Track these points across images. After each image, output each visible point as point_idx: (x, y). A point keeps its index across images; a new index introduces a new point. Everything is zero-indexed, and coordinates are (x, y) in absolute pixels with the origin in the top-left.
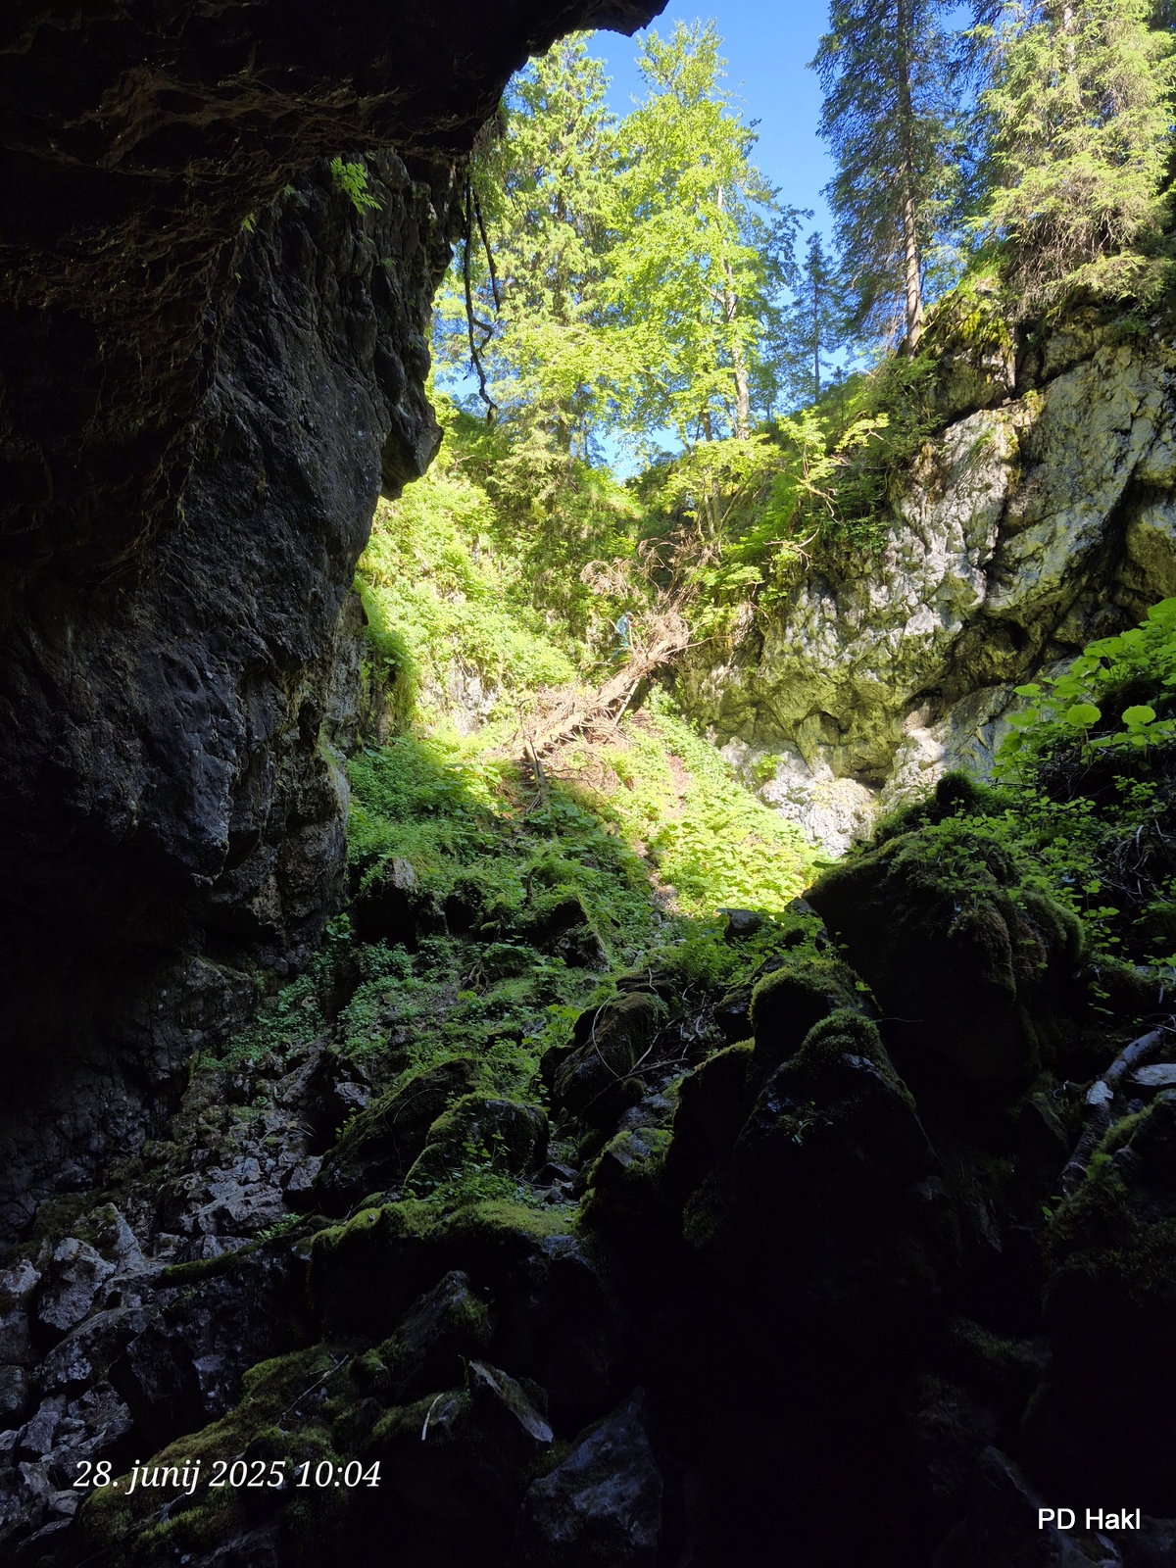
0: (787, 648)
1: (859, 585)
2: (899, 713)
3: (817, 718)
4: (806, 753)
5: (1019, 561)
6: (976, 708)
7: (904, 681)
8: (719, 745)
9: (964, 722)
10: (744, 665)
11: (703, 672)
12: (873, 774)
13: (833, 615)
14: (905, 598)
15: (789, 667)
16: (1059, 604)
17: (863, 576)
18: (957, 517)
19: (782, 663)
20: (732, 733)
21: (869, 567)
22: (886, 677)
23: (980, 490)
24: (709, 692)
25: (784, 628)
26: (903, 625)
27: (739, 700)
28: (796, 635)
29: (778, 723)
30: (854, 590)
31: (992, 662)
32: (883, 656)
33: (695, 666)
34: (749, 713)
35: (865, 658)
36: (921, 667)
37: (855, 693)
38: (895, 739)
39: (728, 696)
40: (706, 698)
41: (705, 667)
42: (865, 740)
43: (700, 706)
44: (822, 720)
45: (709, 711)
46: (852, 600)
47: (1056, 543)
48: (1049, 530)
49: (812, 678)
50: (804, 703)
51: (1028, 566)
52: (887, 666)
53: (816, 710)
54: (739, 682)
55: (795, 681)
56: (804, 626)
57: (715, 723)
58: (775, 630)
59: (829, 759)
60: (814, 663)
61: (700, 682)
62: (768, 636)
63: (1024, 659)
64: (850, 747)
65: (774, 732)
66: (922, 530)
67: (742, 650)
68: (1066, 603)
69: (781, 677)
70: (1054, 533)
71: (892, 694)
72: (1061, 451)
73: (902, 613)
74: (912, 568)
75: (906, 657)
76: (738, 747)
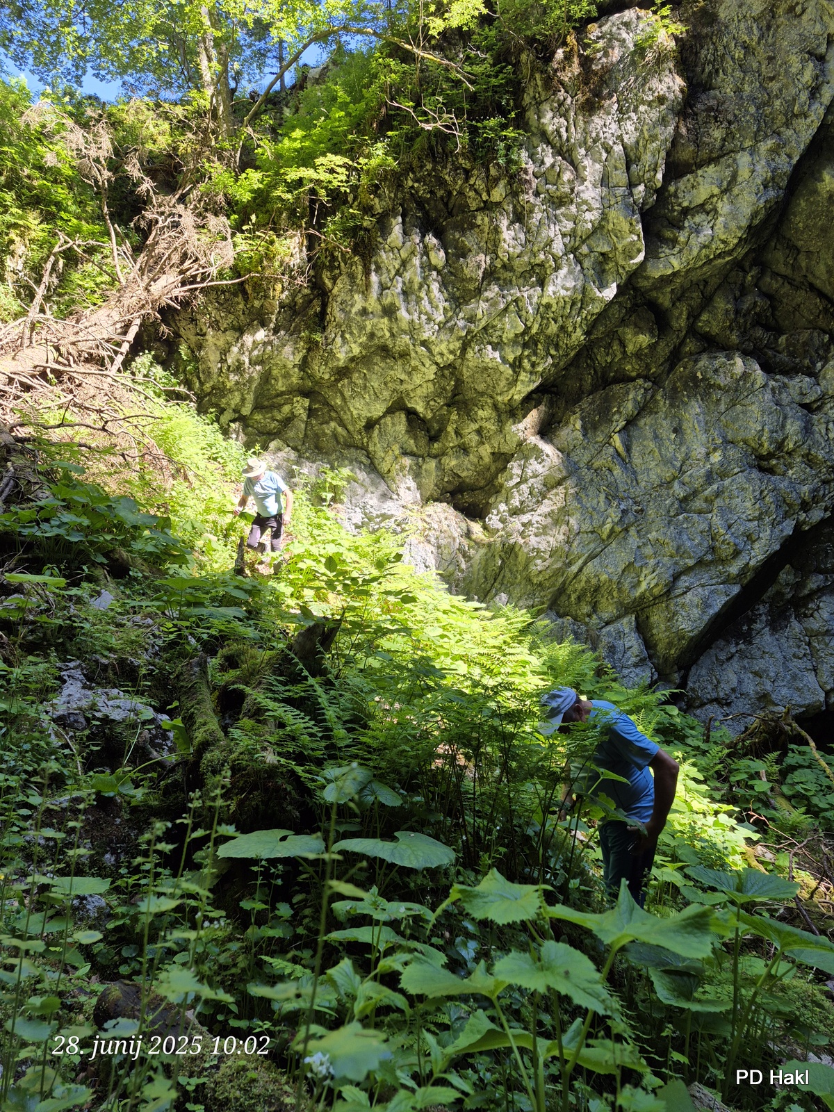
0: (373, 304)
1: (482, 219)
2: (514, 412)
3: (401, 419)
4: (384, 467)
5: (686, 212)
6: (608, 409)
7: (533, 365)
9: (595, 427)
10: (297, 330)
11: (230, 336)
12: (467, 498)
13: (439, 258)
14: (549, 243)
15: (372, 336)
16: (706, 282)
17: (488, 207)
18: (620, 138)
19: (362, 328)
20: (272, 435)
21: (498, 193)
22: (511, 357)
23: (650, 104)
24: (239, 368)
25: (367, 273)
26: (542, 283)
27: (281, 386)
28: (383, 288)
29: (342, 423)
30: (473, 226)
31: (624, 353)
32: (511, 327)
33: (215, 325)
34: (300, 406)
35: (485, 328)
36: (557, 347)
37: (459, 382)
38: (505, 449)
39: (266, 378)
40: (234, 378)
41: (233, 328)
42: (464, 449)
43: (220, 390)
44: (409, 421)
45: (235, 399)
46: (469, 241)
47: (736, 191)
48: (728, 172)
49: (404, 355)
50: (386, 394)
51: (698, 219)
52: (514, 342)
53: (399, 406)
54: (290, 355)
55: (377, 359)
56: (398, 273)
57: (241, 419)
58: (352, 277)
59: (417, 475)
60: (412, 330)
61: (225, 352)
62: (339, 289)
64: (445, 460)
65: (335, 436)
66: (570, 151)
67: (291, 309)
69: (356, 350)
70: (734, 176)
71: (513, 383)
73: (542, 265)
74: (559, 201)
75: (541, 331)
76: (280, 454)
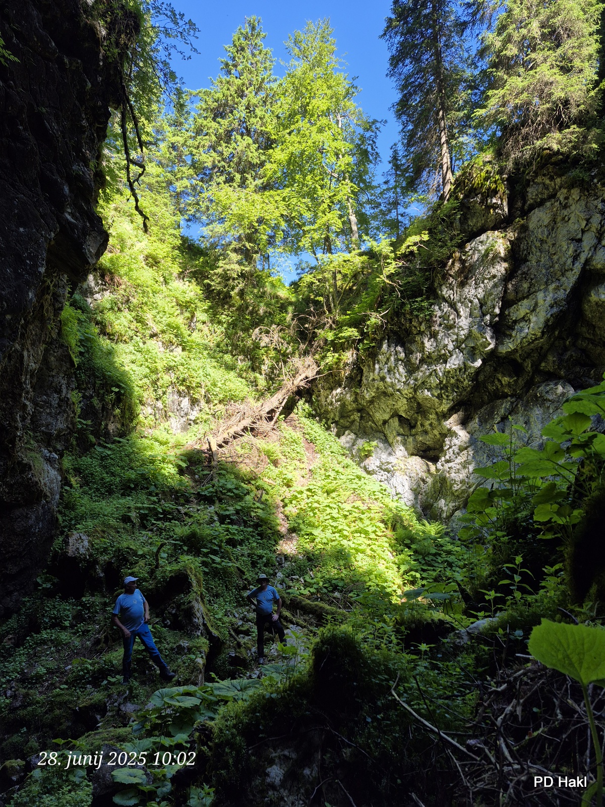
0: (376, 377)
1: (418, 338)
2: (445, 416)
3: (396, 419)
4: (390, 440)
5: (515, 322)
6: (493, 412)
7: (448, 396)
8: (338, 435)
9: (486, 421)
10: (352, 388)
11: (328, 392)
12: (431, 453)
13: (402, 355)
14: (446, 345)
15: (378, 389)
16: (541, 348)
17: (421, 333)
18: (476, 296)
19: (374, 386)
20: (346, 428)
21: (423, 328)
22: (436, 394)
23: (489, 279)
24: (331, 404)
25: (374, 365)
26: (445, 362)
27: (350, 408)
28: (380, 369)
29: (373, 422)
30: (415, 341)
31: (502, 384)
32: (434, 381)
33: (323, 387)
34: (356, 416)
35: (423, 383)
36: (458, 388)
37: (418, 404)
38: (444, 432)
39: (343, 406)
40: (330, 407)
41: (329, 389)
42: (426, 432)
43: (327, 412)
44: (400, 421)
45: (332, 415)
46: (413, 348)
47: (538, 310)
48: (533, 302)
49: (392, 395)
50: (388, 410)
51: (521, 325)
52: (437, 387)
53: (395, 414)
54: (349, 398)
55: (382, 397)
56: (386, 363)
57: (336, 423)
58: (369, 366)
59: (404, 444)
60: (393, 385)
61: (327, 398)
62: (365, 369)
63: (521, 382)
64: (417, 437)
65: (371, 427)
66: (455, 304)
67: (350, 378)
68: (546, 347)
69: (373, 394)
70: (536, 304)
71: (441, 404)
72: (538, 254)
73: (444, 355)
74: (449, 327)
75: (448, 382)
76: (350, 436)
